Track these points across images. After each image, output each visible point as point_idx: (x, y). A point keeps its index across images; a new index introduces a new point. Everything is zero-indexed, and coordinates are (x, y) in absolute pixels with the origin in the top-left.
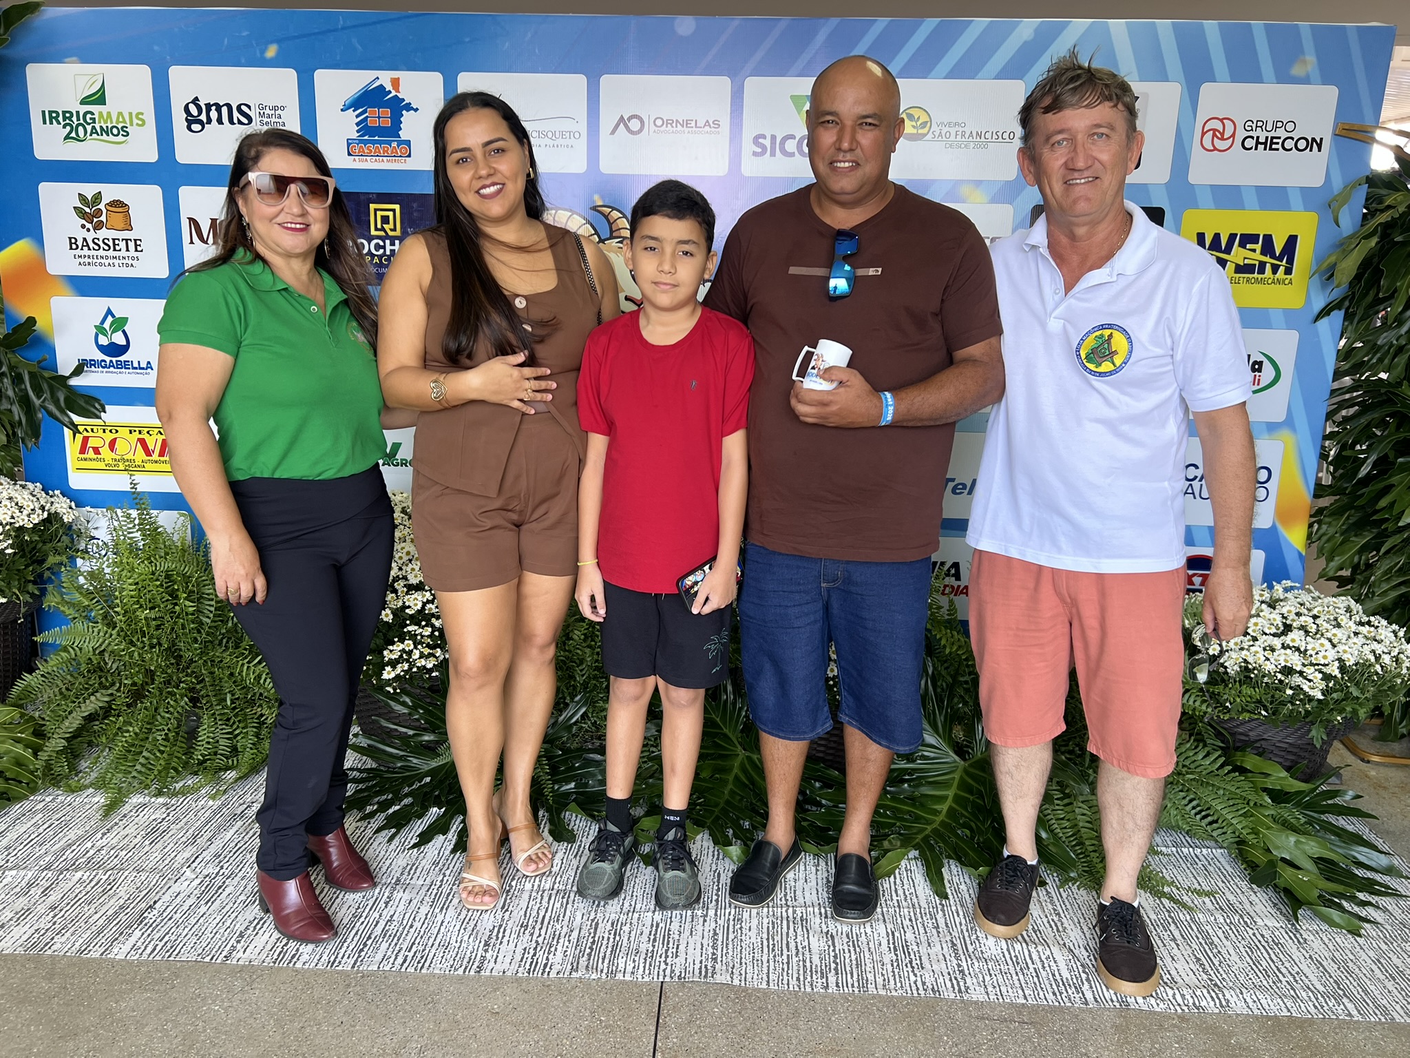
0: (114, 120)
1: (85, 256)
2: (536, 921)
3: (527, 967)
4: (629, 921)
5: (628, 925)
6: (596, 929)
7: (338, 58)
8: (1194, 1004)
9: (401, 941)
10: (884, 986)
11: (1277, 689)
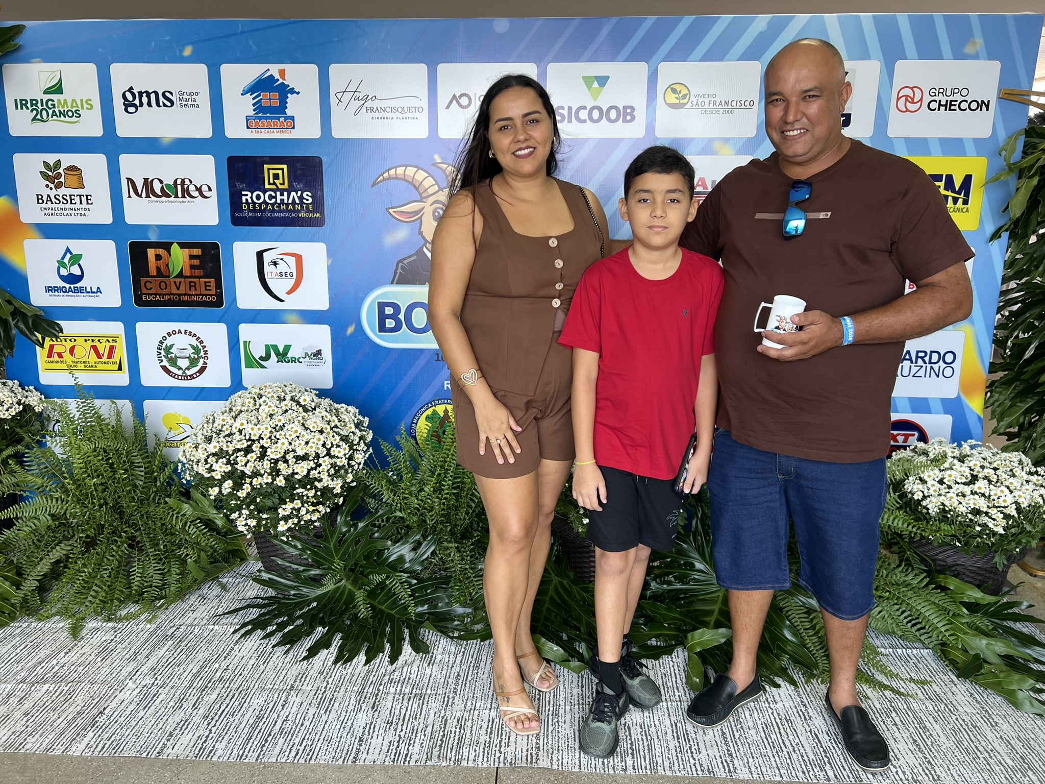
0: (69, 106)
1: (49, 209)
2: (399, 719)
3: (393, 757)
4: (471, 718)
5: (470, 721)
6: (445, 725)
7: (238, 55)
8: (913, 778)
9: (294, 737)
10: (670, 768)
11: (968, 526)
